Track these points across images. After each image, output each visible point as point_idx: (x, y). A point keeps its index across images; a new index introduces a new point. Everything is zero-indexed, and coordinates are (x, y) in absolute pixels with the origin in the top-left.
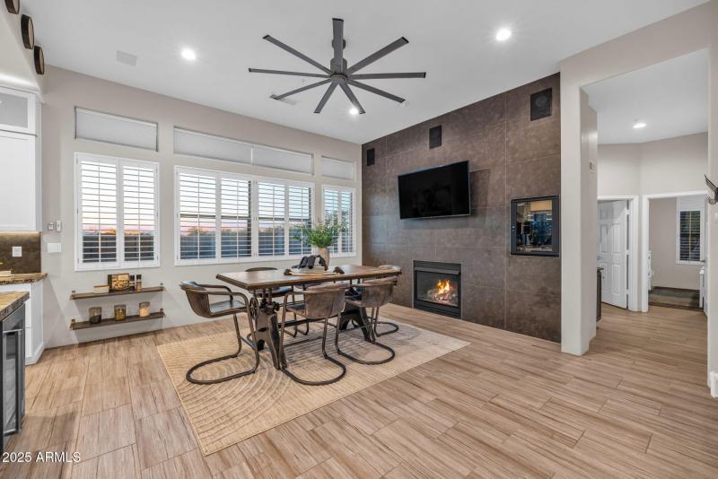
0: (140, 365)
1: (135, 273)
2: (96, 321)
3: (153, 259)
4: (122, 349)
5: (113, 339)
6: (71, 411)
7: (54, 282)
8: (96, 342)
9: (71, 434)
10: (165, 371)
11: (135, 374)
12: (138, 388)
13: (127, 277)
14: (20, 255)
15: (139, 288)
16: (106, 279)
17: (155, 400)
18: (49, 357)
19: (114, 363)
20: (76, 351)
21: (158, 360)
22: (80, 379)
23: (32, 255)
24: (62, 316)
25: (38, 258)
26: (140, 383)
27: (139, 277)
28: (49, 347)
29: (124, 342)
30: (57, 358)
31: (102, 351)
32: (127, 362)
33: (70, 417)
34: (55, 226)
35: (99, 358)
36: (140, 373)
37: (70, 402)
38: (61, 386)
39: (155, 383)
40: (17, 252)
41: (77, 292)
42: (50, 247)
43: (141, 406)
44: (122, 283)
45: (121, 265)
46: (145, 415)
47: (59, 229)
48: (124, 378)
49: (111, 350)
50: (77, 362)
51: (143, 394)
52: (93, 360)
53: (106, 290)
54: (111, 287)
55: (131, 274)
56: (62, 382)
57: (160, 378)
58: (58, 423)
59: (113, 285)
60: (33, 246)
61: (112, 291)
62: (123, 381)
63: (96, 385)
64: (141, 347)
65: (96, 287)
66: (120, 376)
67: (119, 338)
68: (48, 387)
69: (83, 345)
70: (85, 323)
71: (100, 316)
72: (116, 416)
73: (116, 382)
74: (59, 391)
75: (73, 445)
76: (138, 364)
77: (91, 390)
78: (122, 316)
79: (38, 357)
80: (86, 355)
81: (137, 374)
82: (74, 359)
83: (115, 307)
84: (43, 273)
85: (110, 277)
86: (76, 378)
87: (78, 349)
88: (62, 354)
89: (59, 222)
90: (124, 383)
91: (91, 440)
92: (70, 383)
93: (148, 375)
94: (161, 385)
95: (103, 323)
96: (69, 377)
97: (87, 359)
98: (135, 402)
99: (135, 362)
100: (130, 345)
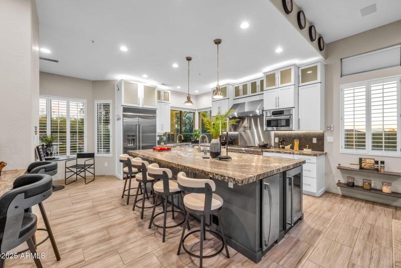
0: (372, 226)
1: (379, 160)
2: (351, 185)
3: (396, 150)
4: (365, 209)
5: (363, 200)
6: (320, 230)
7: (330, 157)
8: (351, 198)
9: (314, 242)
10: (391, 241)
11: (366, 230)
12: (363, 241)
13: (373, 161)
14: (316, 142)
15: (382, 170)
16: (358, 160)
17: (371, 258)
18: (325, 196)
19: (355, 216)
20: (339, 199)
21: (389, 230)
22: (332, 215)
23: (320, 143)
24: (334, 177)
25: (323, 144)
26: (366, 239)
27: (383, 163)
28: (328, 191)
29: (368, 205)
30: (328, 199)
31: (352, 205)
32: (364, 219)
33: (319, 233)
34: (330, 127)
35: (348, 208)
36: (370, 232)
37: (322, 225)
38: (322, 214)
39: (378, 246)
40: (315, 141)
41: (341, 165)
42: (328, 139)
43: (359, 255)
44: (369, 165)
45: (369, 153)
46: (359, 263)
47: (332, 129)
48: (357, 229)
49: (358, 207)
50: (336, 205)
51: (365, 248)
52: (345, 208)
53: (357, 167)
54: (361, 166)
55: (376, 160)
56: (325, 212)
57: (384, 244)
58: (313, 232)
59: (363, 165)
60: (321, 138)
61: (361, 168)
62: (355, 230)
63: (339, 223)
64: (379, 214)
65: (351, 164)
66: (355, 226)
67: (367, 201)
68: (317, 212)
69: (344, 196)
70: (345, 184)
71: (353, 183)
72: (340, 250)
73: (351, 228)
74: (321, 216)
75: (313, 249)
76: (371, 225)
77: (334, 225)
78: (368, 187)
79: (321, 194)
80: (342, 203)
81: (367, 232)
82: (335, 203)
83: (364, 179)
84: (325, 152)
85: (361, 160)
86: (331, 214)
87: (340, 198)
88: (331, 198)
89: (332, 126)
90: (356, 232)
91: (321, 253)
92: (327, 214)
93: (375, 237)
94: (382, 251)
95: (355, 188)
96: (329, 211)
97: (342, 206)
98: (356, 249)
99: (370, 223)
100: (372, 209)
